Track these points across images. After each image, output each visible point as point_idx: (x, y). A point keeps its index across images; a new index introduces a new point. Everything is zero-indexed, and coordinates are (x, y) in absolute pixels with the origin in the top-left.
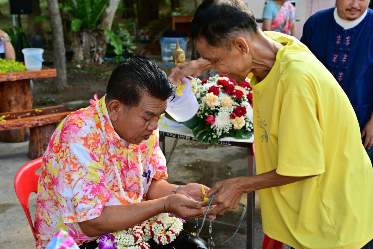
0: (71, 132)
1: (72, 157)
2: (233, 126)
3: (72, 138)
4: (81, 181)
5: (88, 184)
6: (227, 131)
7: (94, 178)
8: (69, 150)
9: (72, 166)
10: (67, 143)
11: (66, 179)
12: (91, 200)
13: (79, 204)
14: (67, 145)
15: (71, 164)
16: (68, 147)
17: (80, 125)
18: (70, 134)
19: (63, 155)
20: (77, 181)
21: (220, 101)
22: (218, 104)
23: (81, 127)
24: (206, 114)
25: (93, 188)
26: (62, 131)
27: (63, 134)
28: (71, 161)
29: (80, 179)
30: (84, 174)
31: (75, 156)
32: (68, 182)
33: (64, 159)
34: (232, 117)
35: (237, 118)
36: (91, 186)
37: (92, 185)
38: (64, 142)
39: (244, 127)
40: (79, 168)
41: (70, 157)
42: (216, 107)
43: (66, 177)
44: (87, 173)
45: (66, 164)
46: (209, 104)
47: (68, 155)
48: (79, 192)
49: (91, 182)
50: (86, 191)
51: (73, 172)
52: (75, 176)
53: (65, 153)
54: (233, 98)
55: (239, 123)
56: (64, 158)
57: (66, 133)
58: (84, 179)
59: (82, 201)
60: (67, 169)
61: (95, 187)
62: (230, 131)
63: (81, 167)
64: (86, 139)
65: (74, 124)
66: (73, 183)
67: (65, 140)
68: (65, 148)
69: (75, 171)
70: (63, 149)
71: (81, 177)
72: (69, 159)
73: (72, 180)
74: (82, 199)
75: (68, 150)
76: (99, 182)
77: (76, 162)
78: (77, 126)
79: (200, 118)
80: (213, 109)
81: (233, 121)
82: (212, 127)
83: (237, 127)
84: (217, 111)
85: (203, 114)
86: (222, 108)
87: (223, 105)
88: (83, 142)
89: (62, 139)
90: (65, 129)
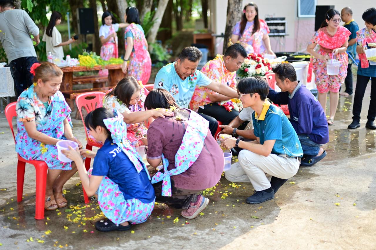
2: (256, 72)
9: (214, 77)
18: (213, 67)
22: (250, 63)
23: (217, 65)
24: (245, 68)
26: (210, 65)
34: (256, 68)
35: (258, 69)
39: (261, 73)
42: (249, 65)
45: (211, 76)
46: (246, 63)
54: (256, 61)
55: (259, 71)
63: (217, 78)
64: (219, 69)
69: (215, 79)
78: (215, 65)
79: (242, 70)
80: (248, 65)
81: (256, 70)
82: (247, 73)
83: (258, 73)
84: (249, 67)
85: (243, 68)
86: (251, 65)
87: (252, 64)
88: (218, 70)
89: (210, 68)
90: (212, 65)
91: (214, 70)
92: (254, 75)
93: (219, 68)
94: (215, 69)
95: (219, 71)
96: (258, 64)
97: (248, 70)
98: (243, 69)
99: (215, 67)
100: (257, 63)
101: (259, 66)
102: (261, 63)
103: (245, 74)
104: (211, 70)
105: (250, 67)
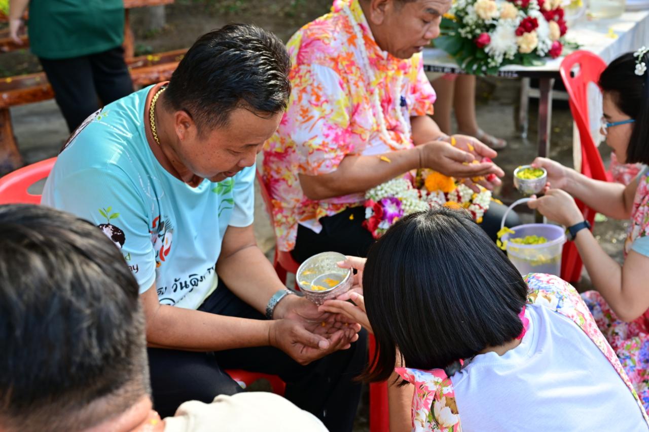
0: (315, 50)
1: (315, 84)
2: (519, 47)
3: (317, 59)
4: (321, 122)
5: (330, 128)
6: (511, 55)
7: (339, 120)
8: (311, 76)
9: (313, 98)
10: (309, 65)
11: (301, 115)
12: (332, 149)
13: (315, 152)
14: (309, 68)
15: (312, 95)
16: (309, 71)
17: (327, 41)
18: (313, 52)
19: (301, 82)
20: (318, 120)
21: (499, 10)
22: (495, 14)
23: (329, 44)
24: (478, 31)
25: (337, 134)
26: (301, 48)
27: (303, 54)
28: (313, 90)
29: (321, 118)
30: (327, 112)
31: (319, 84)
32: (303, 120)
33: (301, 88)
34: (519, 32)
35: (526, 34)
36: (335, 131)
37: (336, 129)
38: (303, 64)
39: (535, 50)
40: (323, 102)
41: (311, 85)
42: (494, 19)
43: (301, 113)
44: (332, 110)
45: (304, 95)
46: (483, 15)
47: (310, 82)
48: (316, 136)
49: (336, 124)
50: (327, 136)
51: (314, 107)
52: (316, 112)
53: (303, 79)
54: (516, 6)
55: (529, 42)
56: (301, 85)
57: (306, 52)
58: (326, 119)
59: (321, 148)
60: (304, 102)
61: (340, 133)
62: (515, 55)
63: (327, 101)
65: (318, 40)
66: (311, 122)
67: (305, 61)
68: (305, 71)
69: (317, 105)
70: (301, 73)
71: (323, 115)
72: (309, 89)
73: (312, 117)
74: (320, 145)
75: (308, 75)
76: (345, 127)
77: (321, 93)
78: (323, 42)
79: (466, 38)
80: (488, 22)
81: (520, 39)
82: (487, 50)
83: (527, 48)
84: (493, 27)
85: (472, 32)
86: (501, 21)
87: (504, 16)
88: (333, 64)
89: (300, 62)
90: (306, 46)
91: (316, 68)
92: (512, 58)
93: (335, 55)
94: (322, 64)
95: (336, 69)
96: (525, 16)
97: (489, 40)
98: (470, 36)
99: (318, 55)
100: (522, 13)
101: (528, 26)
102: (535, 13)
103: (479, 55)
104: (304, 68)
105: (499, 29)
